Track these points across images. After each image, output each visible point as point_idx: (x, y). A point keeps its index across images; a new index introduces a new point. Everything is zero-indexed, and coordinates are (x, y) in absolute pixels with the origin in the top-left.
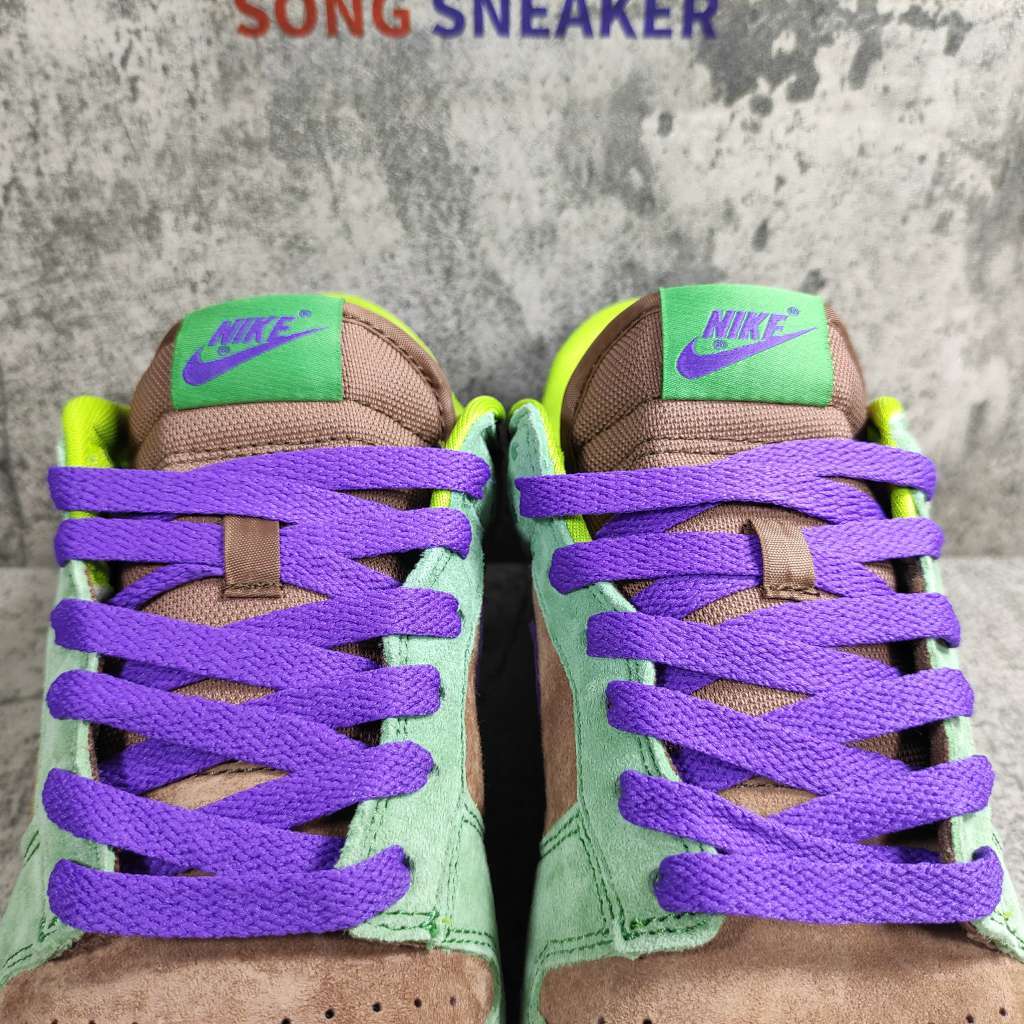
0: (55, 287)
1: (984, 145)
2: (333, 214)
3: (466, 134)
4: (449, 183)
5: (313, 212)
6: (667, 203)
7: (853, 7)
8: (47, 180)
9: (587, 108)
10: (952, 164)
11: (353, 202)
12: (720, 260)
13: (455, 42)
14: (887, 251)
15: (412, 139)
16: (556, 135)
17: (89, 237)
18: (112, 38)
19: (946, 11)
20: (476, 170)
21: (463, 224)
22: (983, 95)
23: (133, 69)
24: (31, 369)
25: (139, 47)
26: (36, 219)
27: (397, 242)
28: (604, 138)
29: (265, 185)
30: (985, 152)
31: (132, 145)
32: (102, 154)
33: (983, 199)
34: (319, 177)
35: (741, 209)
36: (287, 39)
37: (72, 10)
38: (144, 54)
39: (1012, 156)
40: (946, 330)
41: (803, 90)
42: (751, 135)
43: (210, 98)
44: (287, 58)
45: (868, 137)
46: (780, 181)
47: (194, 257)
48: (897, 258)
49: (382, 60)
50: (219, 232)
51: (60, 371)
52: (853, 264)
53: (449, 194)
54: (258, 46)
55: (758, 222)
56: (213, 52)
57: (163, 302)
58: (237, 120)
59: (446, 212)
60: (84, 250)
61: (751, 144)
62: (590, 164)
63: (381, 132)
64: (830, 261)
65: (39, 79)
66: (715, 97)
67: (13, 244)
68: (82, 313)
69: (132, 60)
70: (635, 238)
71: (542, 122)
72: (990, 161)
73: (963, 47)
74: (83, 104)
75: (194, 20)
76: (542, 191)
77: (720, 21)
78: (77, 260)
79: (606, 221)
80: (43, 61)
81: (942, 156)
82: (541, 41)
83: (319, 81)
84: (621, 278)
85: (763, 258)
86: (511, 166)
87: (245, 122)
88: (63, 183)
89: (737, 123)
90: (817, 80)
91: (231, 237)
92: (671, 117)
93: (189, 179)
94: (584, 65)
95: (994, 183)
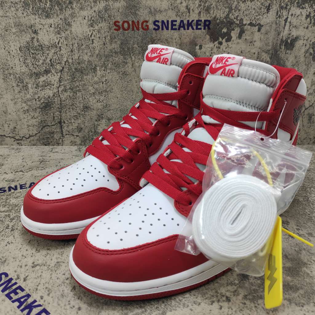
0: (74, 83)
1: (267, 50)
2: (132, 67)
5: (128, 66)
7: (238, 22)
8: (74, 60)
10: (261, 54)
13: (158, 31)
17: (82, 72)
18: (89, 31)
19: (257, 23)
22: (266, 40)
23: (93, 38)
24: (67, 101)
25: (94, 33)
26: (71, 69)
29: (118, 61)
31: (91, 53)
32: (85, 55)
34: (129, 59)
36: (124, 31)
37: (81, 26)
38: (95, 34)
39: (273, 52)
41: (229, 40)
42: (218, 49)
43: (108, 43)
45: (242, 49)
47: (103, 76)
49: (142, 35)
50: (108, 71)
51: (73, 101)
54: (118, 32)
56: (109, 34)
57: (96, 86)
58: (113, 47)
60: (80, 75)
65: (73, 40)
66: (211, 42)
67: (66, 74)
68: (79, 88)
69: (93, 36)
72: (269, 54)
73: (262, 30)
74: (82, 45)
75: (106, 28)
77: (211, 26)
78: (79, 77)
80: (75, 36)
81: (258, 53)
82: (175, 31)
83: (130, 39)
87: (115, 48)
88: (77, 61)
89: (215, 47)
90: (231, 38)
91: (111, 72)
92: (202, 46)
93: (103, 60)
94: (184, 35)
95: (270, 58)
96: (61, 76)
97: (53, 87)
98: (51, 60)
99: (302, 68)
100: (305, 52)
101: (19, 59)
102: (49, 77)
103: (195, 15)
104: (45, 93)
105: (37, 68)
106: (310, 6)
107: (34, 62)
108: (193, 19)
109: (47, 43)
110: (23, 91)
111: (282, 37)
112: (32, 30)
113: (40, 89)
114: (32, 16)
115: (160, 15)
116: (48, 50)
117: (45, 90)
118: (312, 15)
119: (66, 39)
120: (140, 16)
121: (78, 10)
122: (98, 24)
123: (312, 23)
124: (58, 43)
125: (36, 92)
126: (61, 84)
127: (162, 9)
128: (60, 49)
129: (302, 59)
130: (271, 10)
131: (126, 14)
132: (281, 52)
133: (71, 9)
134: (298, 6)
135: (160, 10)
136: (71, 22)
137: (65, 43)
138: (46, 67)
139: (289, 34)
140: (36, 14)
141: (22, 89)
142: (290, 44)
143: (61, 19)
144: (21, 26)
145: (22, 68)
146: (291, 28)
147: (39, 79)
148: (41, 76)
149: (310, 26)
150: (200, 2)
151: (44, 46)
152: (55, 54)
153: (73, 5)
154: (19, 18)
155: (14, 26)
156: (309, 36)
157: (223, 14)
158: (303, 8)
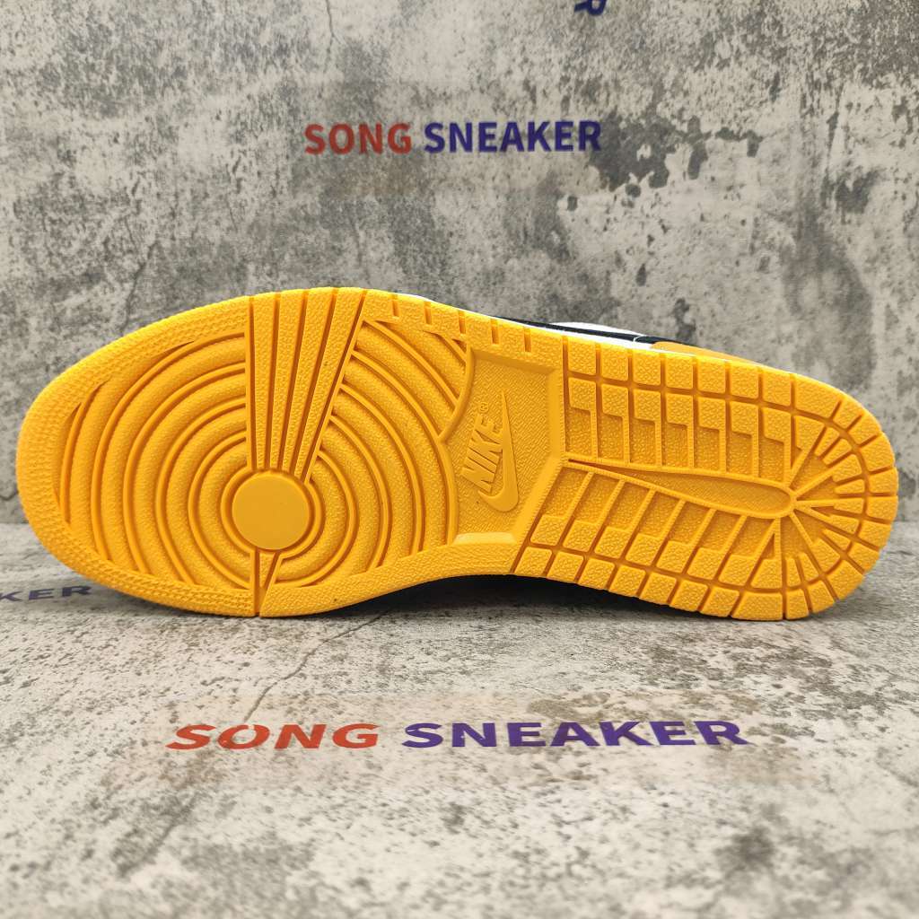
1: (784, 213)
2: (357, 263)
3: (445, 212)
4: (434, 243)
5: (345, 262)
6: (578, 253)
7: (685, 128)
8: (177, 242)
9: (522, 194)
10: (764, 225)
11: (372, 254)
12: (615, 293)
13: (438, 155)
14: (728, 284)
15: (411, 215)
16: (502, 212)
17: (200, 280)
18: (229, 155)
19: (745, 130)
20: (451, 234)
21: (442, 270)
22: (777, 180)
23: (239, 173)
25: (245, 161)
26: (168, 268)
27: (399, 281)
28: (534, 212)
29: (316, 245)
30: (783, 217)
31: (233, 220)
32: (214, 227)
33: (789, 248)
34: (350, 240)
35: (626, 258)
36: (336, 155)
37: (207, 139)
38: (248, 165)
39: (803, 219)
40: (778, 340)
41: (660, 180)
42: (629, 209)
43: (285, 191)
44: (335, 167)
45: (706, 209)
46: (651, 239)
48: (735, 290)
49: (392, 166)
52: (706, 294)
53: (434, 251)
54: (317, 159)
55: (640, 266)
56: (290, 162)
58: (301, 203)
59: (431, 262)
60: (195, 289)
61: (628, 215)
62: (525, 229)
63: (391, 210)
64: (691, 292)
65: (180, 180)
66: (603, 187)
67: (150, 284)
69: (240, 168)
70: (557, 278)
71: (493, 204)
72: (789, 223)
73: (759, 150)
74: (207, 195)
75: (280, 144)
76: (494, 247)
77: (603, 140)
78: (190, 295)
79: (536, 267)
80: (185, 168)
81: (756, 220)
82: (492, 154)
83: (353, 179)
84: (548, 305)
85: (645, 291)
86: (473, 231)
87: (306, 206)
88: (187, 245)
89: (618, 201)
90: (667, 174)
91: (290, 279)
92: (576, 199)
93: (267, 242)
94: (519, 168)
95: (794, 237)
96: (133, 291)
97: (104, 325)
98: (105, 243)
99: (902, 269)
100: (904, 218)
101: (11, 240)
102: (96, 295)
103: (550, 108)
104: (80, 344)
105: (63, 267)
106: (901, 79)
107: (56, 247)
108: (546, 120)
109: (98, 190)
110: (9, 341)
111: (826, 170)
112: (60, 151)
113: (65, 332)
114: (63, 110)
115: (447, 109)
116: (102, 210)
117: (80, 337)
118: (912, 106)
119: (158, 176)
120: (386, 109)
121: (200, 92)
122: (256, 133)
123: (915, 129)
124: (134, 191)
125: (52, 342)
126: (132, 317)
127: (451, 90)
128: (138, 207)
129: (899, 241)
130: (782, 92)
131: (342, 105)
132: (829, 217)
133: (178, 91)
134: (867, 81)
135: (445, 94)
136: (177, 128)
137: (155, 189)
138: (89, 265)
139: (849, 164)
140: (74, 106)
141: (9, 333)
142: (854, 194)
143: (147, 119)
144: (27, 139)
145: (15, 266)
146: (850, 146)
147: (64, 299)
148: (71, 293)
149: (910, 138)
150: (566, 68)
151: (89, 198)
152: (123, 223)
153: (186, 78)
154: (23, 115)
155: (7, 139)
156: (910, 170)
157: (637, 102)
158: (881, 86)
